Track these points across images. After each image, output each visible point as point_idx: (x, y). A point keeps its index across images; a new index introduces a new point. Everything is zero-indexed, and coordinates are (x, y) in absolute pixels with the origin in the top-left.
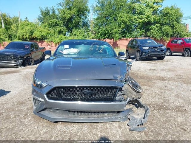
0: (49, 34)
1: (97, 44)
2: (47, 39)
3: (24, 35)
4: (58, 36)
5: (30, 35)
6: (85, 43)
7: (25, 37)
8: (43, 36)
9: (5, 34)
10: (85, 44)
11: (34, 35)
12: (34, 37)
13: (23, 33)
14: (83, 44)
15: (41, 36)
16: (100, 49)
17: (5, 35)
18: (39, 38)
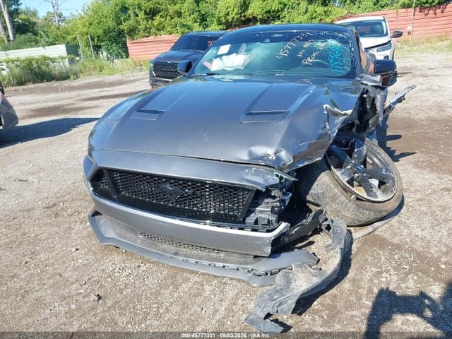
0: (285, 5)
1: (306, 39)
2: (279, 19)
3: (228, 14)
4: (307, 9)
5: (241, 13)
6: (276, 35)
7: (230, 18)
8: (269, 12)
9: (193, 13)
10: (273, 40)
11: (249, 12)
12: (251, 17)
13: (227, 8)
14: (268, 40)
15: (266, 12)
16: (309, 52)
17: (192, 16)
18: (261, 17)
